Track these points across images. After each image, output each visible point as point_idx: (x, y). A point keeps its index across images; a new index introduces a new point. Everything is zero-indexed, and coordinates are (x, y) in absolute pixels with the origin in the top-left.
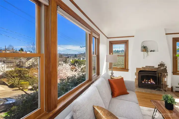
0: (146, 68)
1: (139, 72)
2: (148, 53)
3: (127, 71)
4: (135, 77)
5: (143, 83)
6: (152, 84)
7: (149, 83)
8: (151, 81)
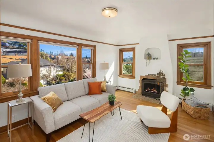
0: (149, 76)
1: (143, 79)
2: (150, 61)
3: (133, 78)
4: (139, 85)
5: (147, 91)
6: (154, 92)
7: (152, 91)
8: (154, 90)
